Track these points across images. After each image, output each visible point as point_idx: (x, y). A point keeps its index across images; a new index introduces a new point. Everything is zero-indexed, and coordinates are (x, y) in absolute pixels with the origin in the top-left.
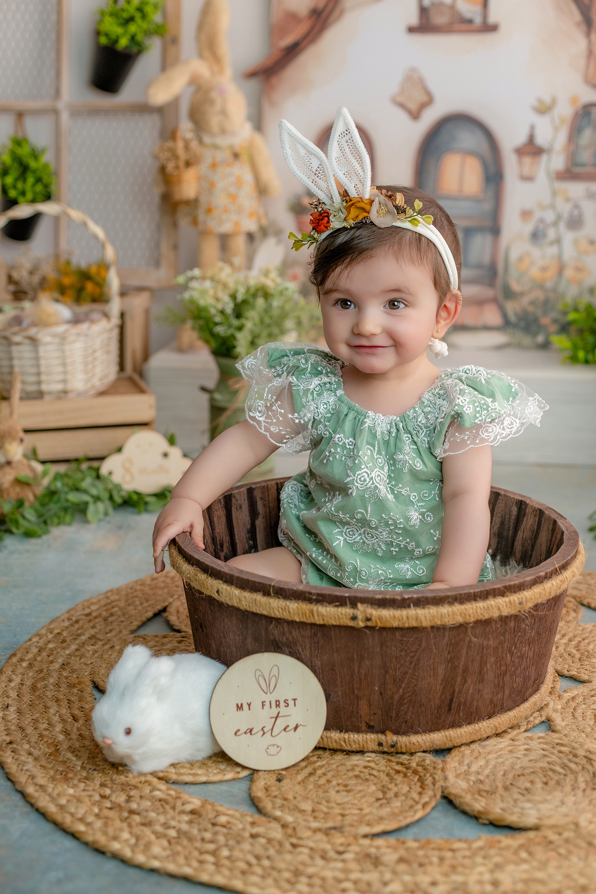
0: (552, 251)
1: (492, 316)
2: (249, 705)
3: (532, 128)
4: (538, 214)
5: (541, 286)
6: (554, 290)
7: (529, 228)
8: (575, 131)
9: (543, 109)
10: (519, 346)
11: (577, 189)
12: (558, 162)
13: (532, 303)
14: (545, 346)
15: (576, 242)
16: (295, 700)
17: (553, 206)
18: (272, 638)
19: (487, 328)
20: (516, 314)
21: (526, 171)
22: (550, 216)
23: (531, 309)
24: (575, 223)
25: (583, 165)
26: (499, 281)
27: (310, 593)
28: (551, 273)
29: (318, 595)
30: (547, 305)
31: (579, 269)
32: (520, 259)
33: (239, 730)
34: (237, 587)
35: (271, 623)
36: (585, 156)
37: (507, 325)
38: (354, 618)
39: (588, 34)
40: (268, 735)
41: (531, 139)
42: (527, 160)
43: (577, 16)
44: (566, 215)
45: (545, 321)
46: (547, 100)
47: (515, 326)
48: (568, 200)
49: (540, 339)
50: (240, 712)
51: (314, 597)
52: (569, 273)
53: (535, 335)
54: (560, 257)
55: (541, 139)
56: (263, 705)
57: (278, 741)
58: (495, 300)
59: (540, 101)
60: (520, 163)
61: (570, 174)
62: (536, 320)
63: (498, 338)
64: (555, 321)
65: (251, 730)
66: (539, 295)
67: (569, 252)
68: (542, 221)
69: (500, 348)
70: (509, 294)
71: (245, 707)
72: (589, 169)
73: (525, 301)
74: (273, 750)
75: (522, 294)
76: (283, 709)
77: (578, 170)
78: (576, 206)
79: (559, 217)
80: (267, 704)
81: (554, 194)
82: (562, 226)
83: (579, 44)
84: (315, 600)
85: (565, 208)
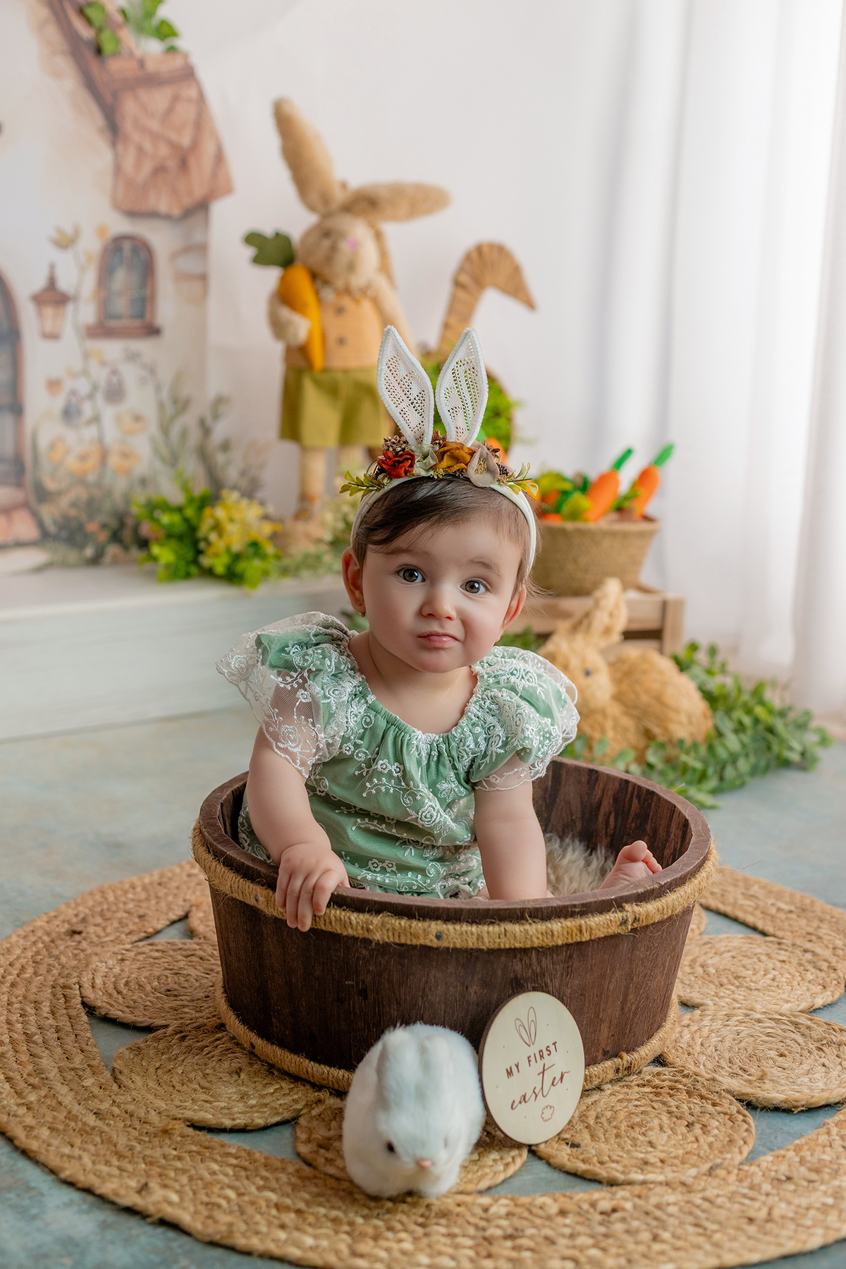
0: (90, 432)
1: (24, 527)
2: (517, 1066)
3: (52, 267)
4: (69, 385)
5: (81, 481)
6: (98, 485)
7: (59, 403)
8: (106, 273)
9: (65, 242)
10: (64, 565)
11: (113, 349)
12: (87, 312)
13: (74, 504)
14: (96, 561)
15: (118, 420)
16: (554, 1044)
17: (85, 372)
18: (512, 976)
19: (20, 544)
20: (55, 523)
21: (49, 326)
22: (83, 387)
23: (73, 512)
24: (115, 394)
25: (118, 317)
26: (28, 478)
27: (575, 906)
28: (92, 462)
29: (583, 905)
30: (91, 506)
31: (125, 455)
32: (52, 446)
33: (514, 1102)
34: (468, 922)
35: (516, 957)
36: (121, 305)
37: (45, 538)
38: (624, 922)
39: (114, 144)
40: (540, 1096)
41: (52, 282)
42: (49, 311)
43: (99, 119)
44: (103, 383)
45: (92, 527)
46: (69, 230)
47: (55, 538)
48: (103, 363)
49: (89, 552)
50: (512, 1078)
51: (577, 910)
52: (114, 460)
53: (82, 547)
54: (100, 440)
55: (65, 283)
56: (529, 1061)
57: (550, 1100)
58: (25, 505)
59: (60, 231)
60: (40, 315)
61: (103, 329)
62: (81, 528)
63: (36, 557)
64: (104, 526)
65: (525, 1096)
66: (80, 493)
67: (111, 434)
68: (73, 393)
69: (40, 569)
70: (43, 495)
71: (514, 1069)
72: (125, 323)
73: (64, 502)
74: (548, 1113)
75: (59, 493)
76: (548, 1060)
77: (113, 323)
78: (114, 372)
79: (95, 388)
80: (532, 1058)
81: (86, 356)
82: (100, 398)
83: (102, 155)
84: (578, 913)
85: (101, 375)
